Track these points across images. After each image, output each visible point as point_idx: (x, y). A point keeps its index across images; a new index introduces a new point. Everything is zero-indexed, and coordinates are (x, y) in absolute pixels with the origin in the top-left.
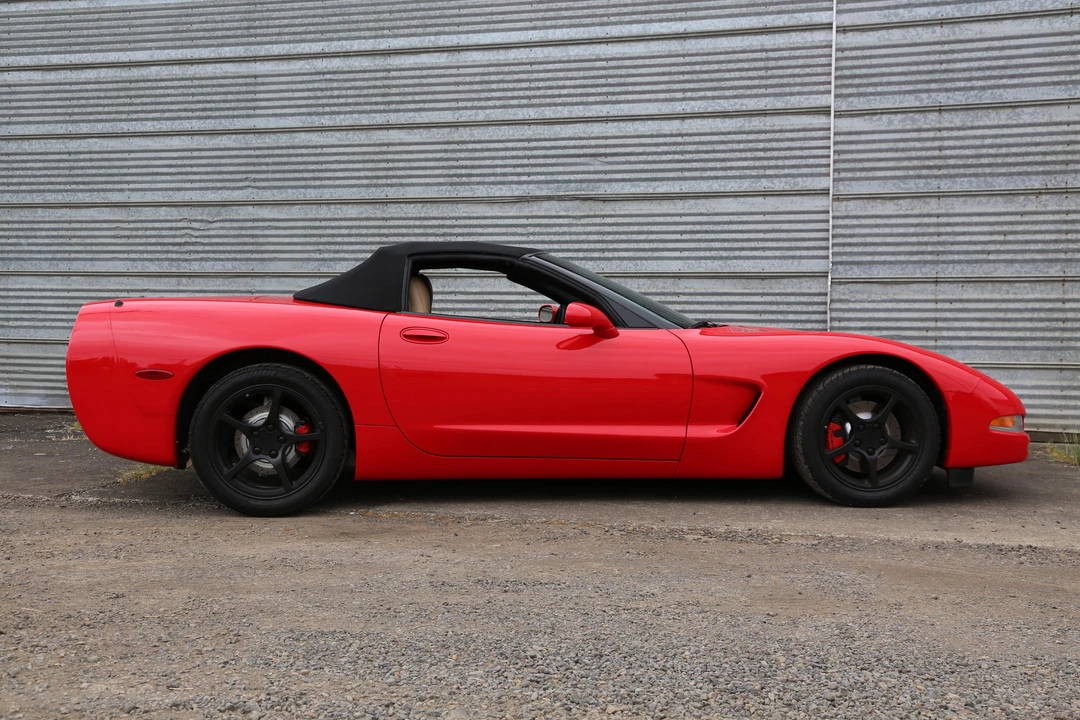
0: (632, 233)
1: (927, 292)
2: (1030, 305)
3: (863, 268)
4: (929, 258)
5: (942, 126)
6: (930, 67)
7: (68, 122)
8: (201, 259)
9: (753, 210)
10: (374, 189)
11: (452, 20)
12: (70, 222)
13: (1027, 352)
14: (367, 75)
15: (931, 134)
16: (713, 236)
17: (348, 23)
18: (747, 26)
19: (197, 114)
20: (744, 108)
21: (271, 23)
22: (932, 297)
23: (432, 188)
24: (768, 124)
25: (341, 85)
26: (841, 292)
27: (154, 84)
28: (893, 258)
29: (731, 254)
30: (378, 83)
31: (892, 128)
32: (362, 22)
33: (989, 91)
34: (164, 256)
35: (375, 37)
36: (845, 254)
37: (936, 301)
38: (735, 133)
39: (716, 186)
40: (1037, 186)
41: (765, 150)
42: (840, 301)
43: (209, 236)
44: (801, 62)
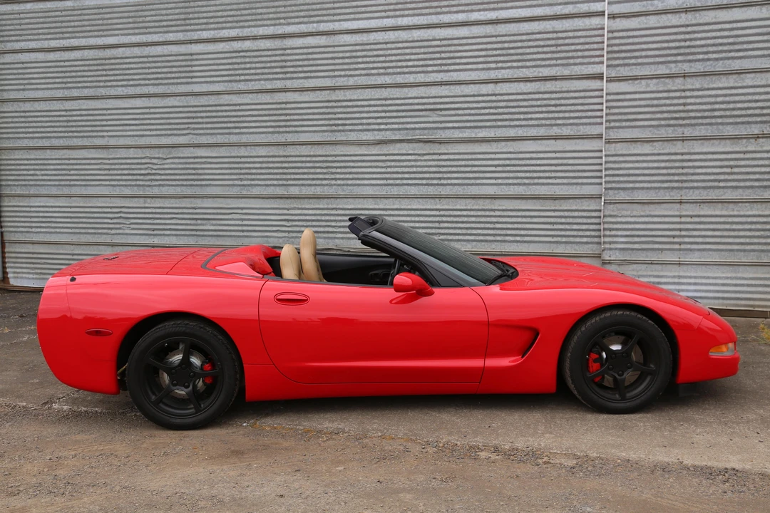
0: (461, 166)
1: (674, 210)
2: (749, 220)
3: (627, 192)
4: (676, 185)
5: (686, 88)
6: (677, 44)
7: (64, 88)
8: (160, 185)
9: (547, 149)
10: (277, 135)
11: (328, 12)
12: (69, 159)
13: (746, 254)
14: (270, 53)
15: (678, 94)
16: (519, 168)
17: (255, 14)
18: (542, 14)
19: (152, 82)
20: (540, 75)
21: (201, 15)
22: (678, 213)
23: (318, 134)
24: (558, 86)
25: (251, 60)
26: (611, 210)
27: (122, 61)
28: (649, 185)
29: (532, 181)
30: (278, 58)
31: (649, 89)
32: (265, 14)
33: (722, 62)
34: (134, 183)
35: (275, 25)
36: (614, 182)
37: (681, 216)
38: (534, 93)
39: (520, 132)
40: (756, 132)
41: (556, 105)
42: (610, 216)
43: (164, 169)
44: (582, 40)
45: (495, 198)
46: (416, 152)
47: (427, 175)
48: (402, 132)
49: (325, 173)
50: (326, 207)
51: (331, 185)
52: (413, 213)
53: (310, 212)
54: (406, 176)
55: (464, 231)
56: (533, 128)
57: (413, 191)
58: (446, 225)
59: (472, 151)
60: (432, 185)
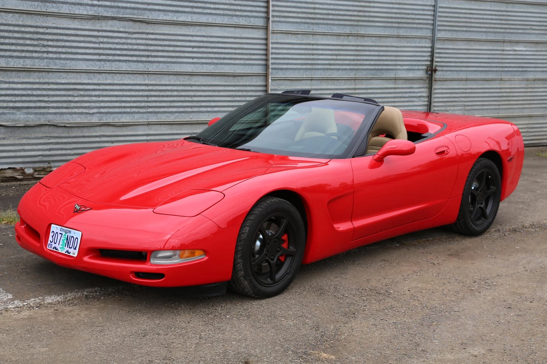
45: (192, 75)
46: (126, 30)
47: (137, 53)
48: (114, 10)
49: (35, 46)
50: (37, 81)
51: (43, 58)
52: (124, 87)
53: (20, 86)
54: (118, 52)
55: (168, 104)
56: (219, 17)
57: (124, 67)
58: (154, 99)
59: (174, 33)
60: (142, 62)
